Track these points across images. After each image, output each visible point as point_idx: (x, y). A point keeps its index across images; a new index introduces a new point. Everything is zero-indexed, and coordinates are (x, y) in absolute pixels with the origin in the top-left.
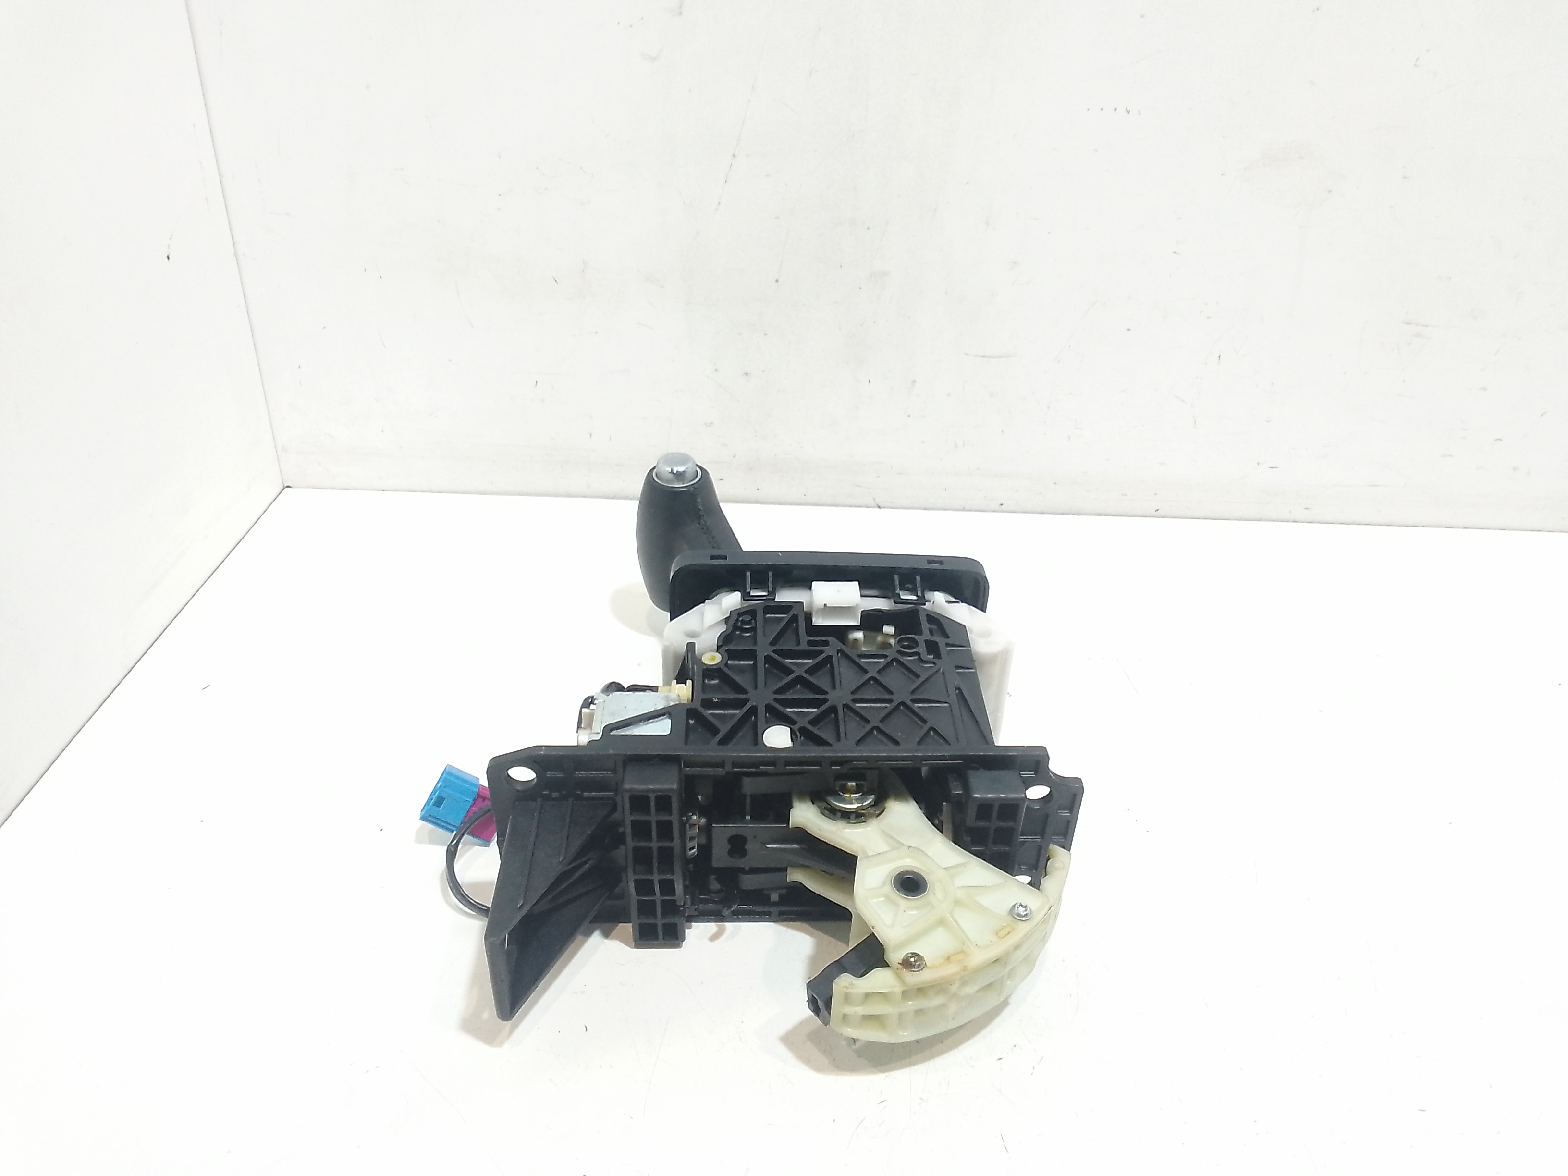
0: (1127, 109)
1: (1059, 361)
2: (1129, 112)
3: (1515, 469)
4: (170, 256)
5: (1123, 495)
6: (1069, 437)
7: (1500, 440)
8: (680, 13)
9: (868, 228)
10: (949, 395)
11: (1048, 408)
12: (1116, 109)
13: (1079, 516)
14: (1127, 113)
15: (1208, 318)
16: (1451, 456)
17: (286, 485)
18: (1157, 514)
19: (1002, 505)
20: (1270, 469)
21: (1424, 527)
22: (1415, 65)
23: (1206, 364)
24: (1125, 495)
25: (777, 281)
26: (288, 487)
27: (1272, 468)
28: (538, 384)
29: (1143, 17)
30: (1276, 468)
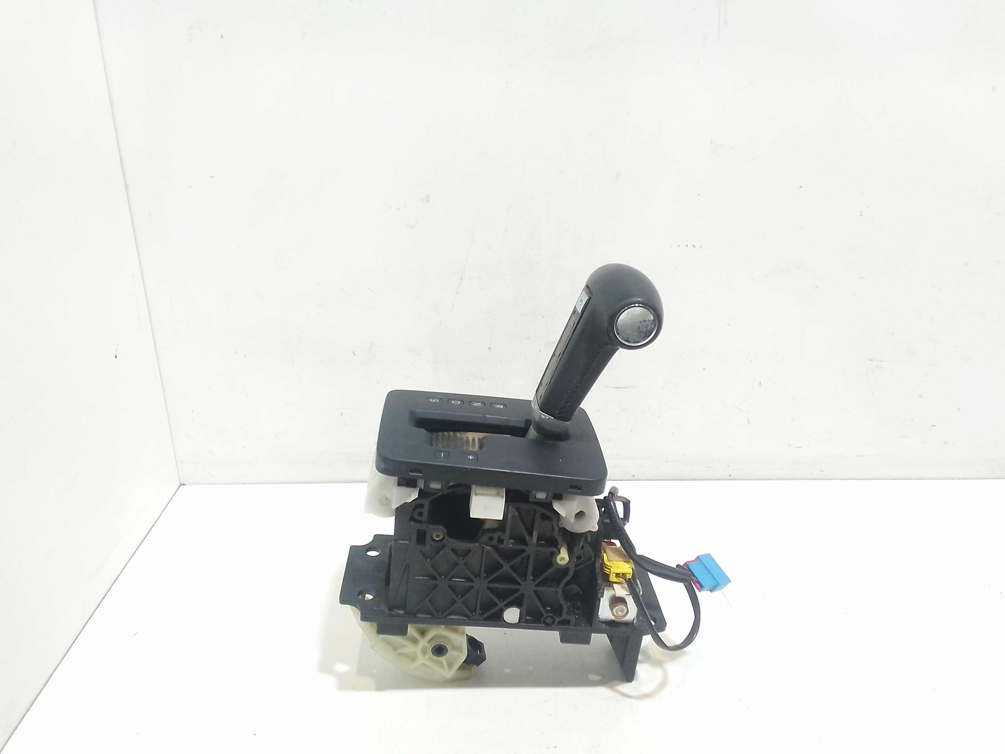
0: (693, 245)
1: (663, 389)
3: (945, 442)
4: (117, 356)
5: (708, 467)
6: (673, 433)
7: (935, 426)
8: (428, 201)
9: (544, 317)
10: (597, 411)
11: (659, 417)
12: (687, 246)
14: (694, 247)
15: (751, 361)
16: (906, 437)
18: (730, 478)
19: (634, 476)
20: (797, 448)
21: (893, 479)
22: (861, 214)
23: (752, 387)
24: (710, 467)
25: (489, 348)
26: (183, 484)
27: (798, 447)
28: (342, 415)
29: (699, 195)
30: (800, 447)
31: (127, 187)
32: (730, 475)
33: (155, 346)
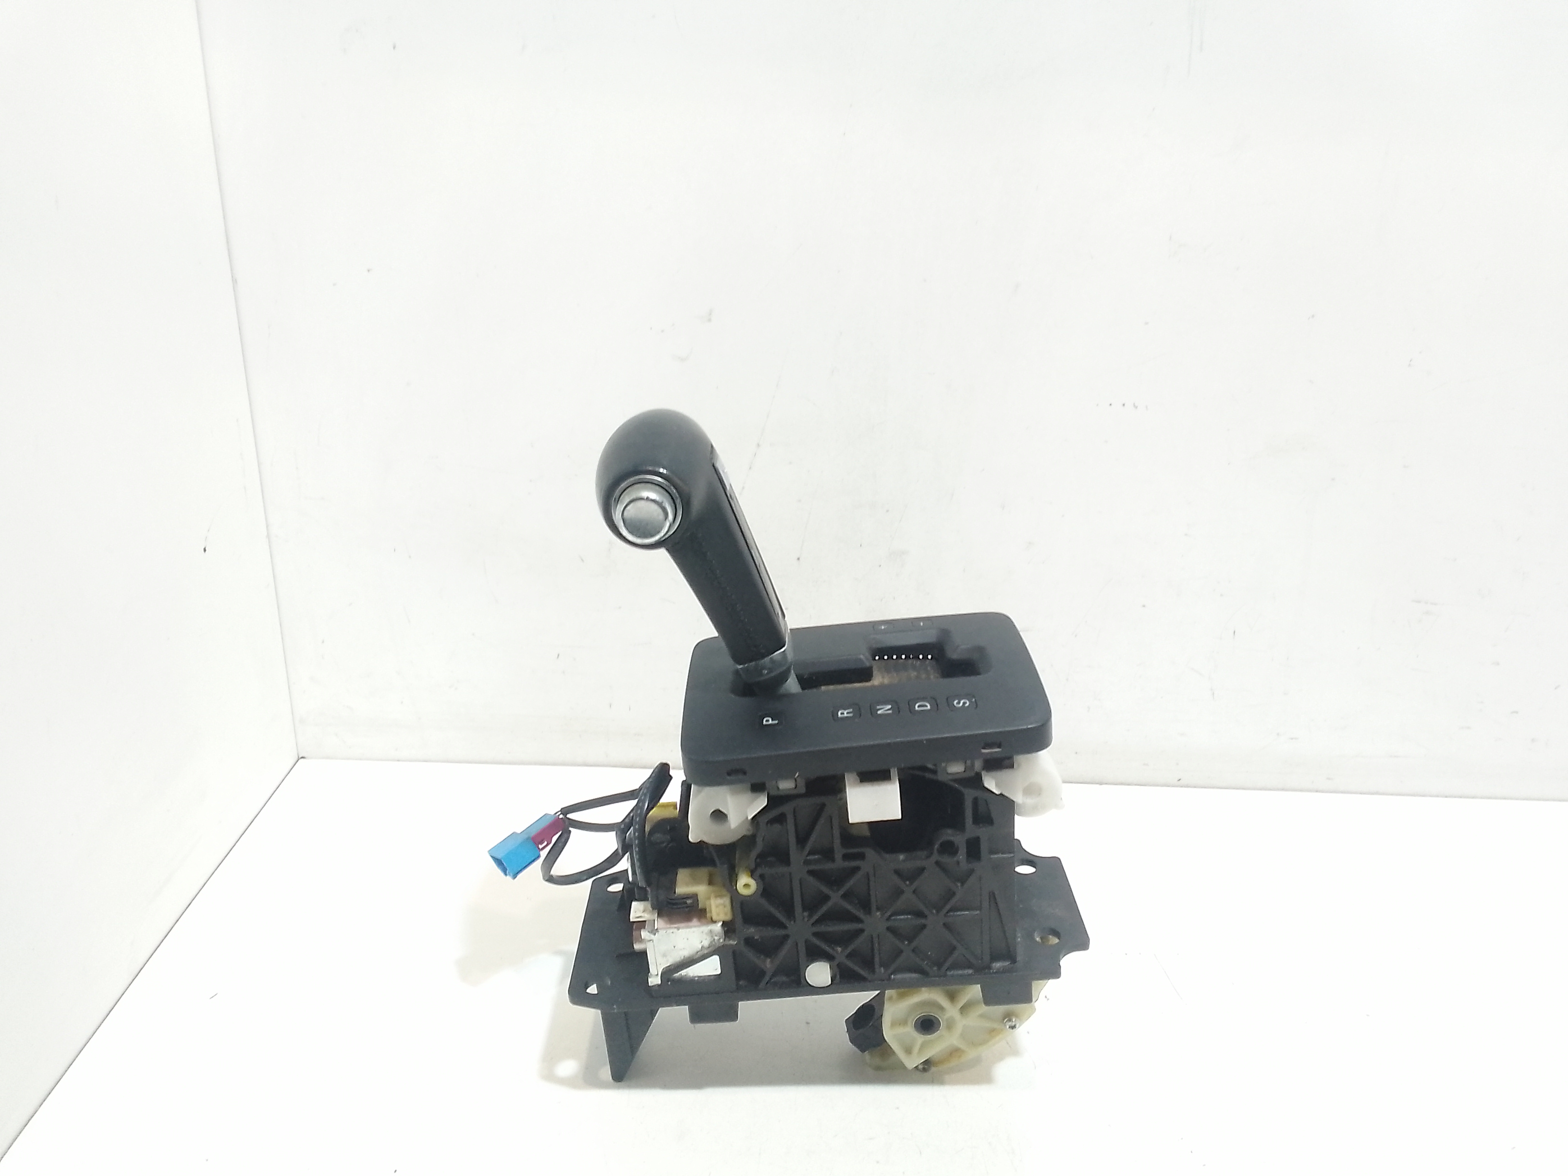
0: (1133, 403)
1: (1076, 636)
2: (1136, 407)
3: (1533, 740)
4: (206, 549)
5: (1145, 765)
6: (1089, 708)
7: (1517, 712)
8: (710, 320)
9: (887, 511)
11: (1067, 680)
12: (1124, 405)
13: (1101, 786)
14: (1135, 409)
16: (1469, 728)
17: (300, 756)
18: (1179, 783)
20: (1290, 740)
22: (1410, 365)
23: (1221, 639)
24: (1147, 765)
25: (798, 559)
26: (302, 758)
27: (1292, 739)
28: (560, 656)
29: (1147, 323)
30: (1296, 739)
31: (234, 281)
32: (1180, 780)
33: (268, 536)
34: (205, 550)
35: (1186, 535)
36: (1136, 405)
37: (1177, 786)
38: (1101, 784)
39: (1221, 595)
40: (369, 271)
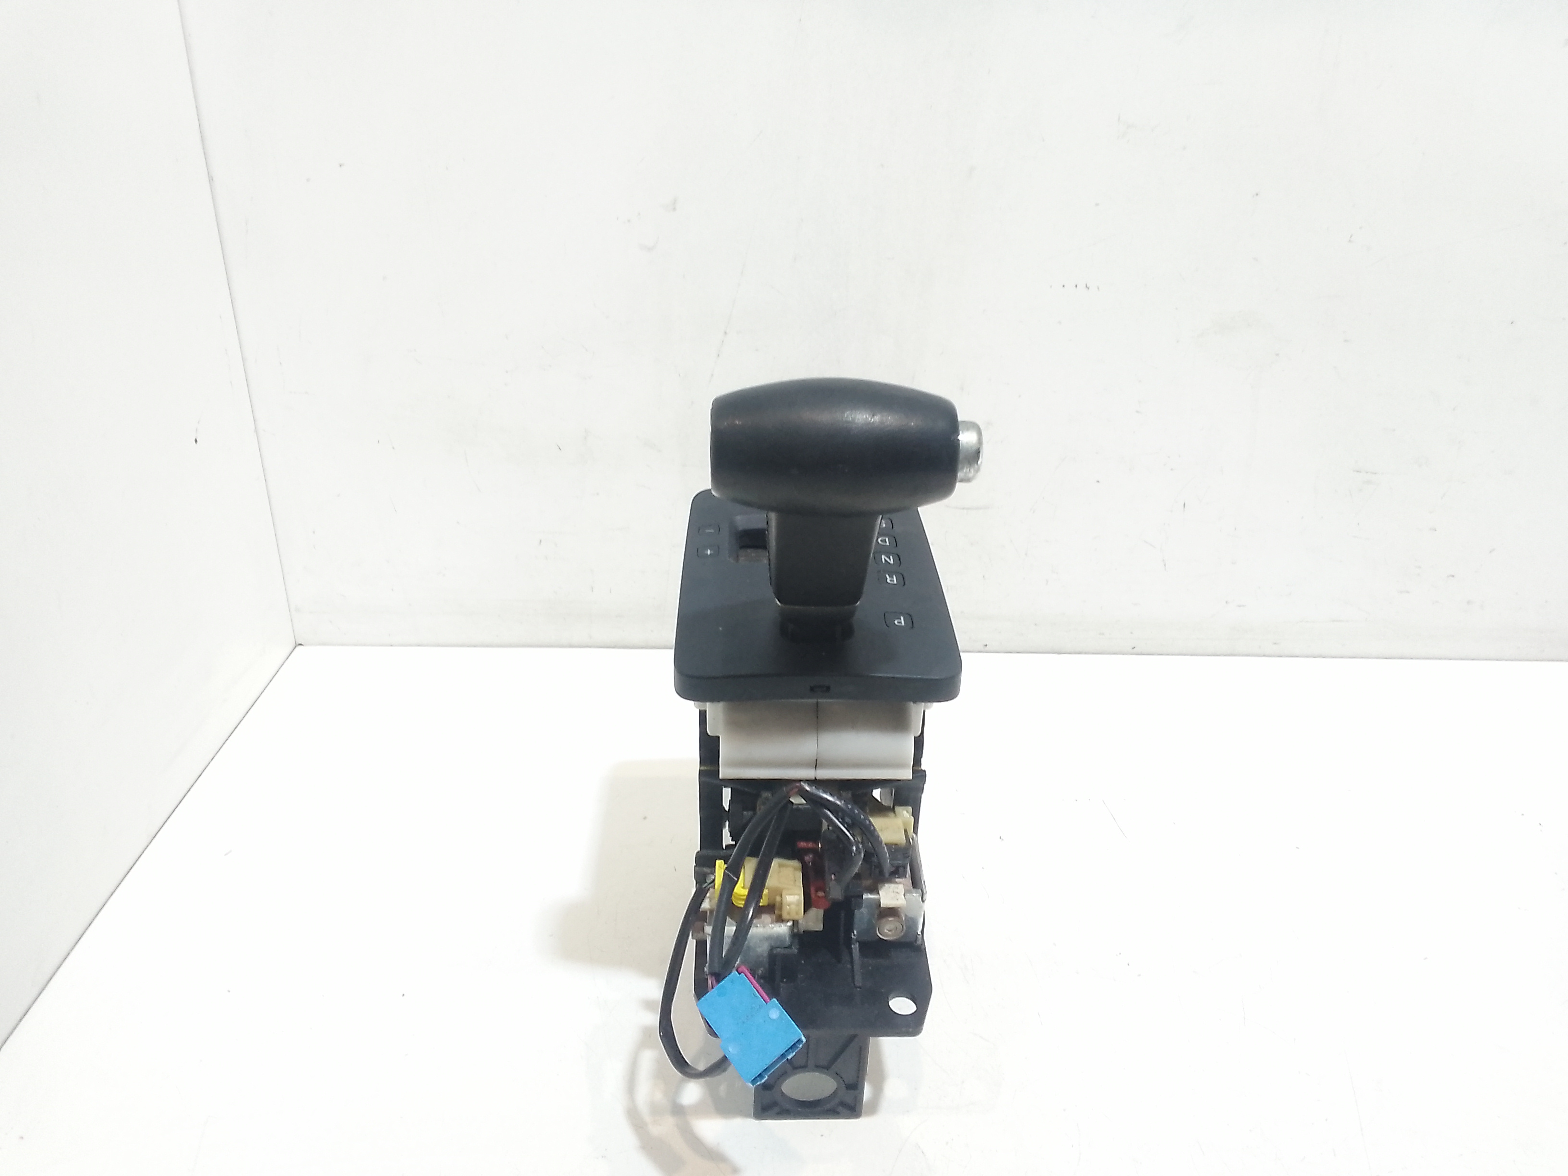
0: (1085, 285)
1: (1034, 511)
2: (1088, 288)
3: (1469, 602)
4: (198, 440)
5: (1101, 634)
6: (1047, 581)
7: (1453, 576)
11: (1026, 554)
12: (1076, 286)
14: (1086, 288)
16: (1408, 592)
17: (298, 643)
18: (1134, 651)
20: (1238, 607)
21: (1386, 658)
22: (1350, 241)
23: (1173, 512)
24: (1103, 634)
26: (300, 644)
28: (543, 541)
29: (1097, 205)
30: (1243, 606)
31: (211, 179)
32: (1134, 648)
33: (256, 431)
34: (196, 441)
35: (1137, 412)
36: (1088, 286)
37: (1131, 654)
38: (1060, 653)
39: (1172, 469)
40: (341, 166)
